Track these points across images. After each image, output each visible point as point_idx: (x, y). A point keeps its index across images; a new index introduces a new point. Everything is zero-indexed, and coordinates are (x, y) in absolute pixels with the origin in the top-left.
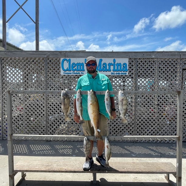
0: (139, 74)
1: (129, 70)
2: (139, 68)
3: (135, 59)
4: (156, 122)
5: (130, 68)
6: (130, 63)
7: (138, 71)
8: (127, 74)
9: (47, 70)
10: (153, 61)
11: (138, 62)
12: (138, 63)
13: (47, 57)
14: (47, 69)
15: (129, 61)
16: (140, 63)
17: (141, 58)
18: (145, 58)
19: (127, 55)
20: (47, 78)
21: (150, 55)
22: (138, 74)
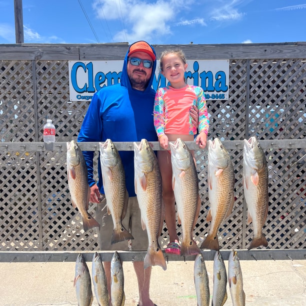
0: (254, 97)
1: (230, 87)
2: (255, 82)
3: (244, 61)
4: (291, 208)
5: (233, 82)
6: (234, 72)
7: (252, 90)
8: (226, 98)
9: (39, 90)
10: (287, 65)
11: (251, 67)
12: (253, 70)
13: (37, 58)
14: (37, 89)
15: (230, 67)
16: (257, 70)
17: (259, 57)
18: (269, 60)
19: (227, 53)
20: (39, 110)
21: (281, 51)
22: (250, 97)
